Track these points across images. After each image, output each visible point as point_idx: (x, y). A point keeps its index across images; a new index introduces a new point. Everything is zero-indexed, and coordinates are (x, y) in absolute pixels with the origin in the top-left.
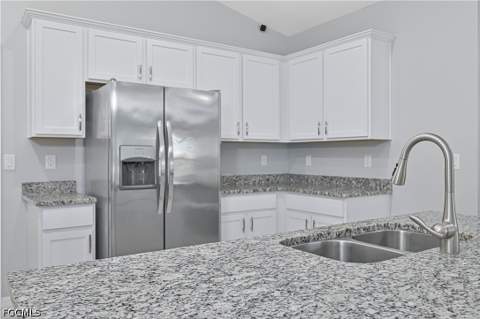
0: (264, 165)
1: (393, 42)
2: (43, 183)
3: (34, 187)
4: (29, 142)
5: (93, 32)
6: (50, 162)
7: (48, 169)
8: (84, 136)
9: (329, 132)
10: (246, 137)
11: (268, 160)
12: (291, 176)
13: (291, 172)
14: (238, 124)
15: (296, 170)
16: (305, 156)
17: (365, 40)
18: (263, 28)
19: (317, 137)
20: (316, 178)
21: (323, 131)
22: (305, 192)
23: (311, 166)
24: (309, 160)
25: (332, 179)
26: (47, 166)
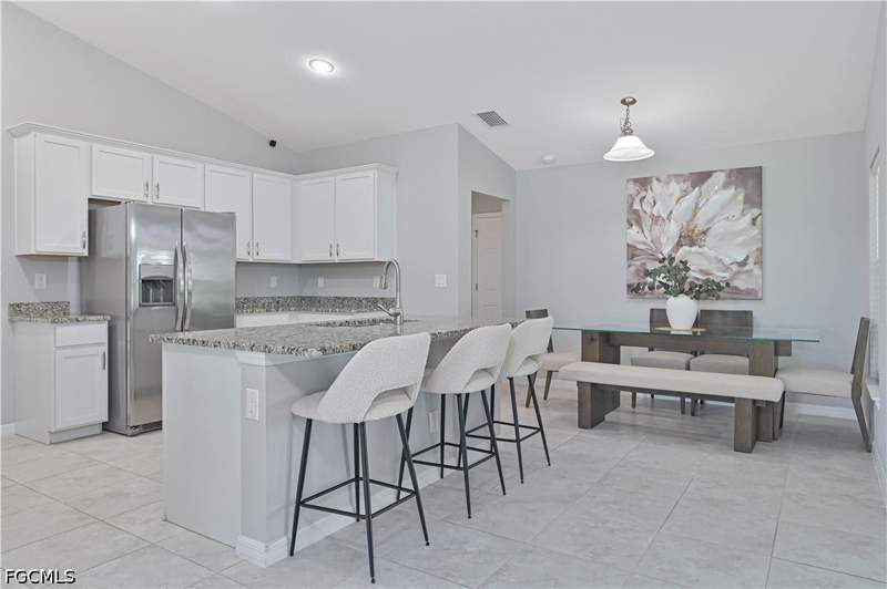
0: (273, 286)
1: (397, 174)
2: (32, 304)
3: (23, 308)
4: (16, 260)
5: (96, 146)
6: (41, 281)
7: (37, 289)
8: (87, 255)
9: (341, 254)
10: (256, 257)
11: (278, 281)
12: (303, 298)
13: (303, 295)
14: (248, 245)
15: (307, 293)
16: (316, 277)
17: (372, 172)
18: (273, 144)
19: (329, 258)
20: (328, 299)
21: (334, 253)
22: (317, 311)
23: (323, 287)
24: (321, 281)
25: (344, 299)
26: (36, 287)
